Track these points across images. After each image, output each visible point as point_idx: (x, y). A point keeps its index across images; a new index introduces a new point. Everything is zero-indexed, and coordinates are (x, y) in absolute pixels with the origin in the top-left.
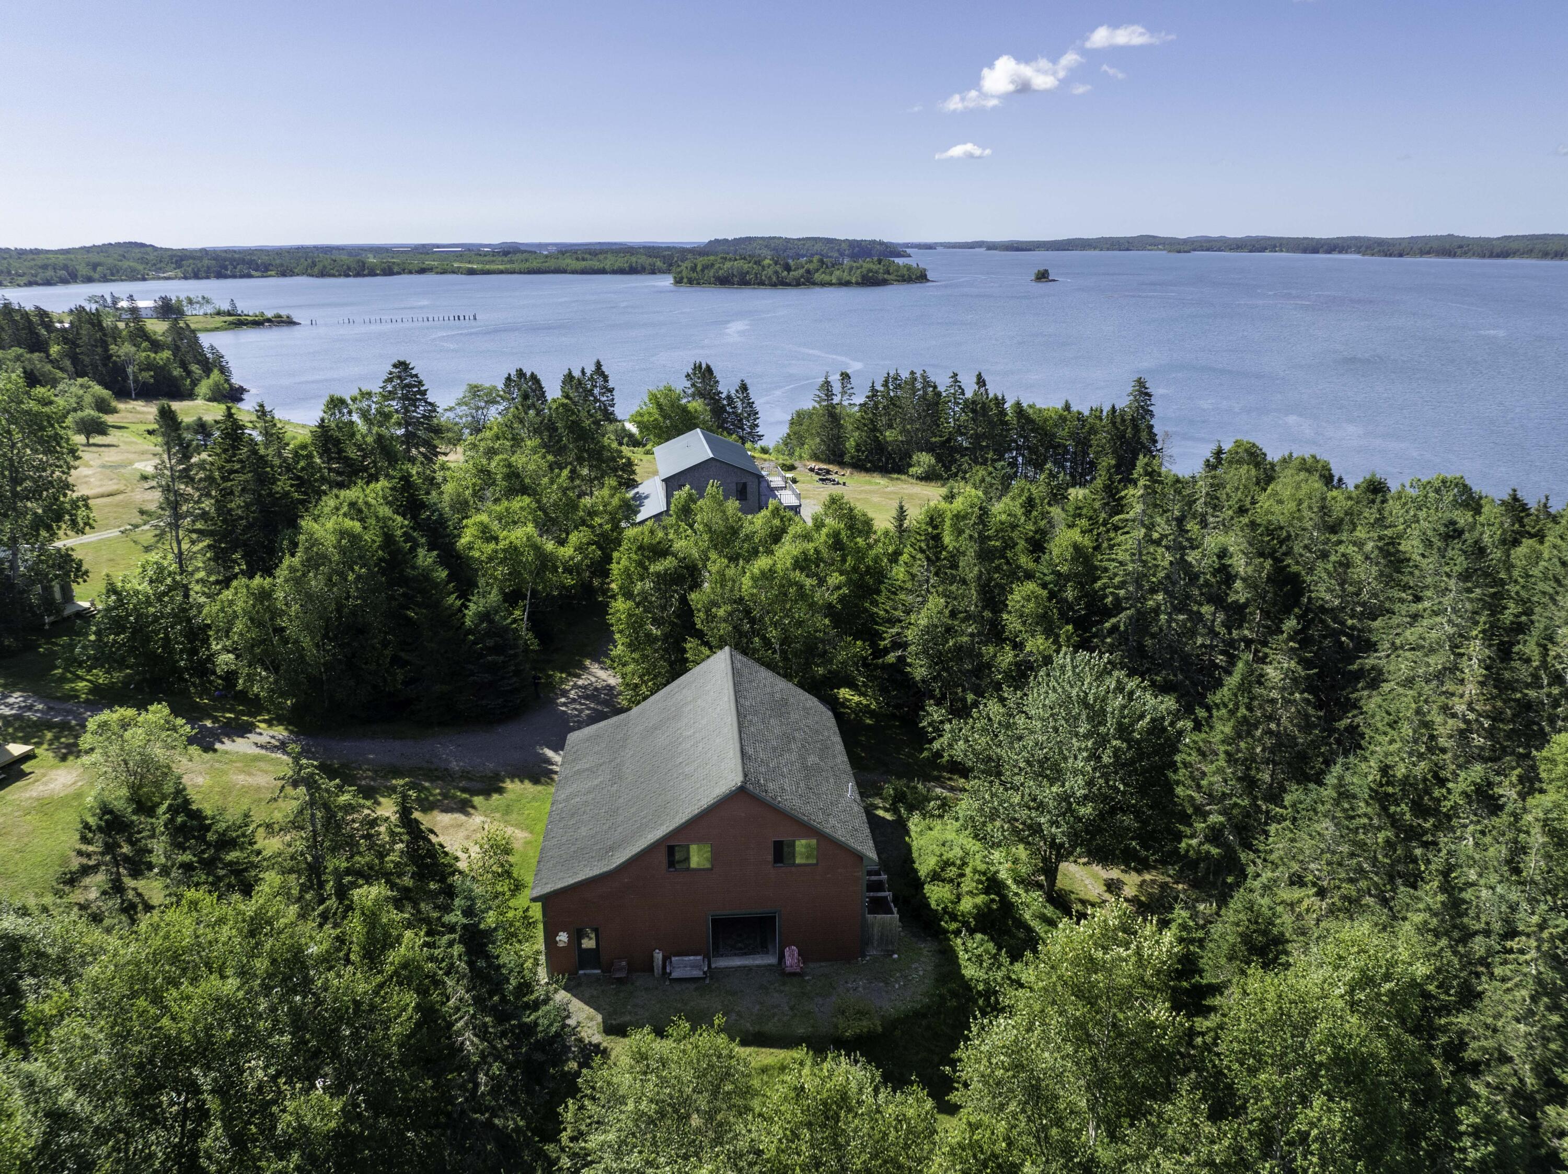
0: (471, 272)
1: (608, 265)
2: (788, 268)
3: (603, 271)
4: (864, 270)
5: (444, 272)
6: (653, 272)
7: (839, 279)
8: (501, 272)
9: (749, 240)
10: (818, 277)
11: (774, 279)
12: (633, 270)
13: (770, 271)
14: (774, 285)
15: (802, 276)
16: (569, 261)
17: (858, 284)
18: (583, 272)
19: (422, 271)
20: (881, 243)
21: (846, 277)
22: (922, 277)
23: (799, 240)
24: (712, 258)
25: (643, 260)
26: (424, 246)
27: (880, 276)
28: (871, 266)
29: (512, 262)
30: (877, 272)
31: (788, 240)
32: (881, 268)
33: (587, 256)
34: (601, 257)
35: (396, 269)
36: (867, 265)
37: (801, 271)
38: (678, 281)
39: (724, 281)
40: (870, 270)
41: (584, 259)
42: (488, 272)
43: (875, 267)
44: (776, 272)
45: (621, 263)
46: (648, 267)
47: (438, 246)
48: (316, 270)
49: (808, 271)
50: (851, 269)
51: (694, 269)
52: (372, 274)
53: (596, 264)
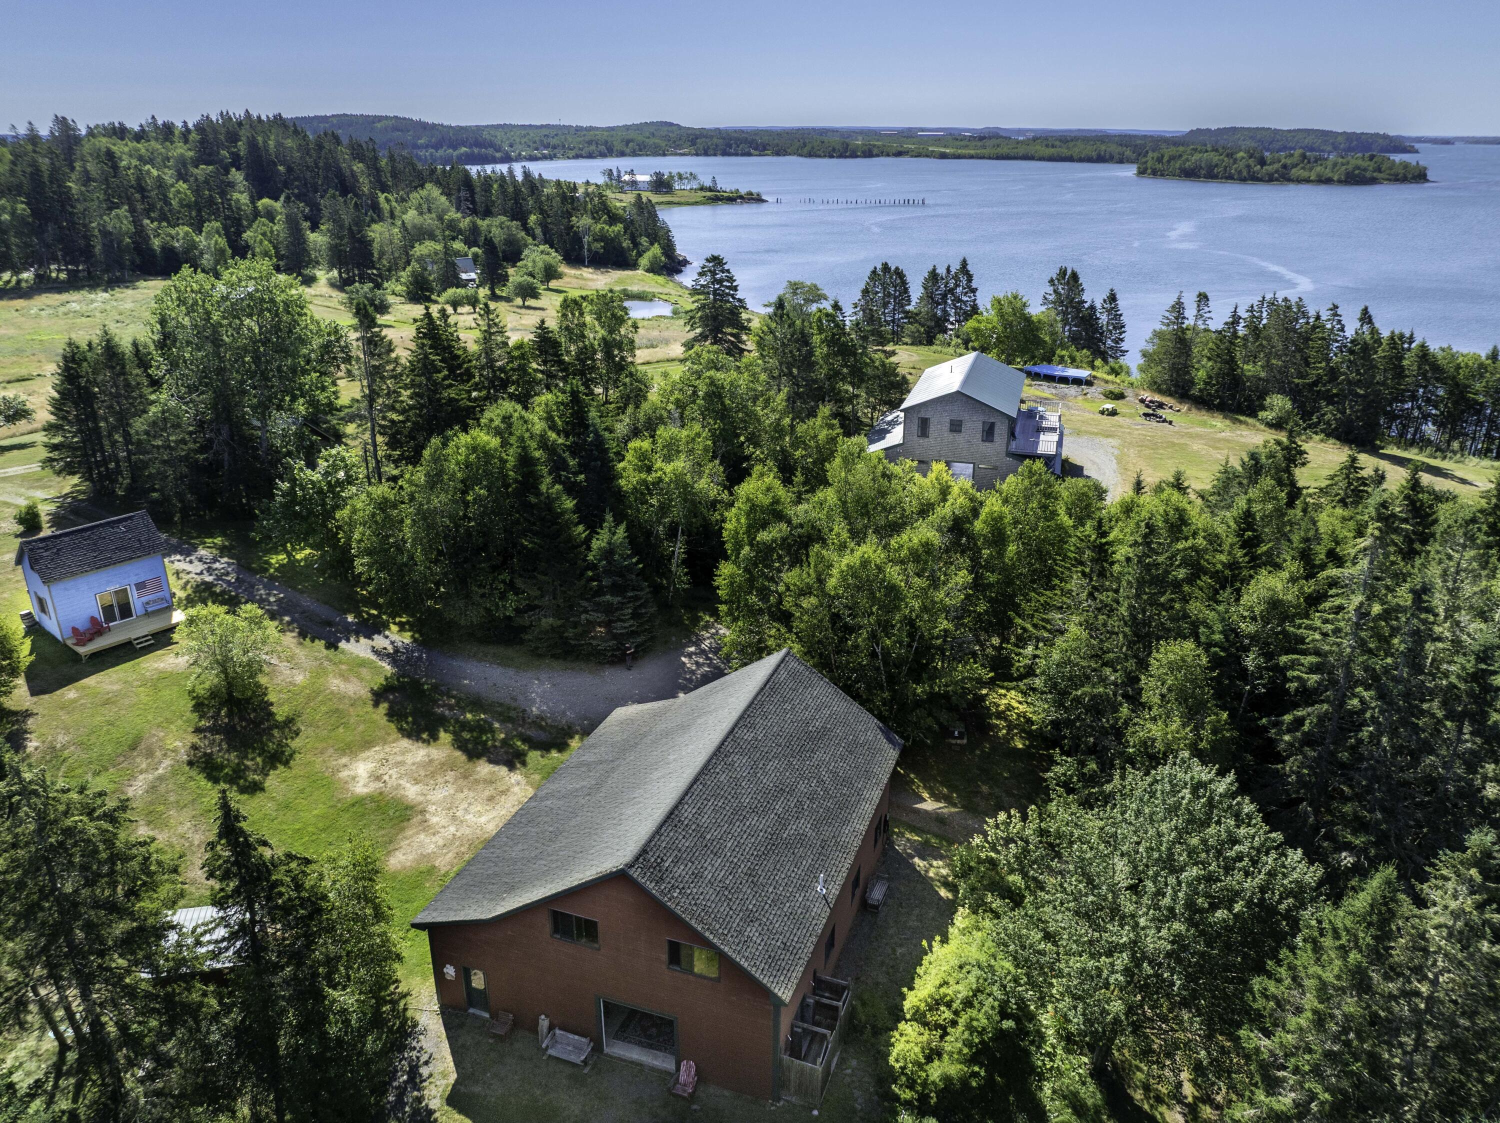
0: (943, 156)
1: (1075, 152)
2: (1262, 162)
3: (1070, 159)
4: (1350, 167)
5: (919, 155)
6: (1121, 162)
7: (1319, 176)
8: (972, 157)
9: (1234, 130)
10: (1295, 172)
11: (1245, 174)
12: (1101, 159)
13: (1241, 165)
14: (1243, 180)
15: (1277, 171)
16: (1038, 147)
17: (1340, 182)
18: (1051, 159)
19: (899, 154)
20: (1385, 137)
21: (1328, 173)
22: (1420, 176)
23: (1289, 131)
24: (1181, 149)
25: (1114, 149)
26: (910, 129)
27: (1368, 175)
28: (1360, 162)
29: (984, 147)
30: (1365, 170)
31: (1276, 131)
32: (1371, 165)
33: (1057, 143)
34: (1071, 144)
35: (875, 151)
36: (1356, 160)
37: (1276, 166)
38: (1141, 172)
39: (1190, 174)
40: (1357, 167)
41: (1053, 146)
42: (959, 157)
43: (1365, 164)
44: (1248, 166)
45: (1090, 150)
46: (1117, 157)
47: (923, 130)
48: (806, 150)
49: (1285, 166)
50: (1335, 165)
51: (1160, 160)
52: (854, 155)
53: (1064, 151)
